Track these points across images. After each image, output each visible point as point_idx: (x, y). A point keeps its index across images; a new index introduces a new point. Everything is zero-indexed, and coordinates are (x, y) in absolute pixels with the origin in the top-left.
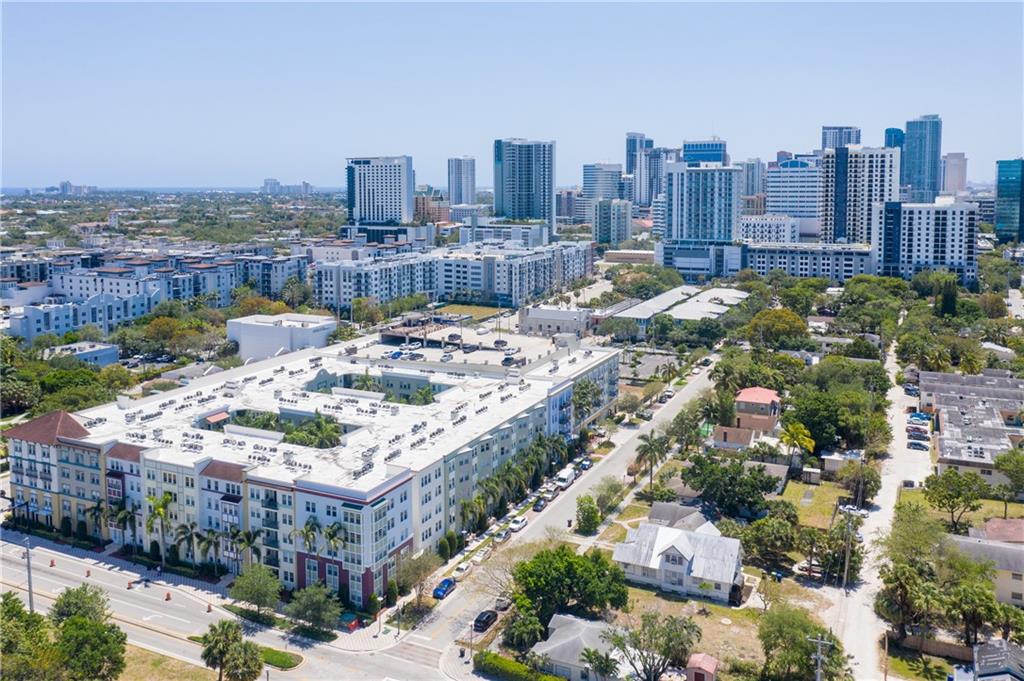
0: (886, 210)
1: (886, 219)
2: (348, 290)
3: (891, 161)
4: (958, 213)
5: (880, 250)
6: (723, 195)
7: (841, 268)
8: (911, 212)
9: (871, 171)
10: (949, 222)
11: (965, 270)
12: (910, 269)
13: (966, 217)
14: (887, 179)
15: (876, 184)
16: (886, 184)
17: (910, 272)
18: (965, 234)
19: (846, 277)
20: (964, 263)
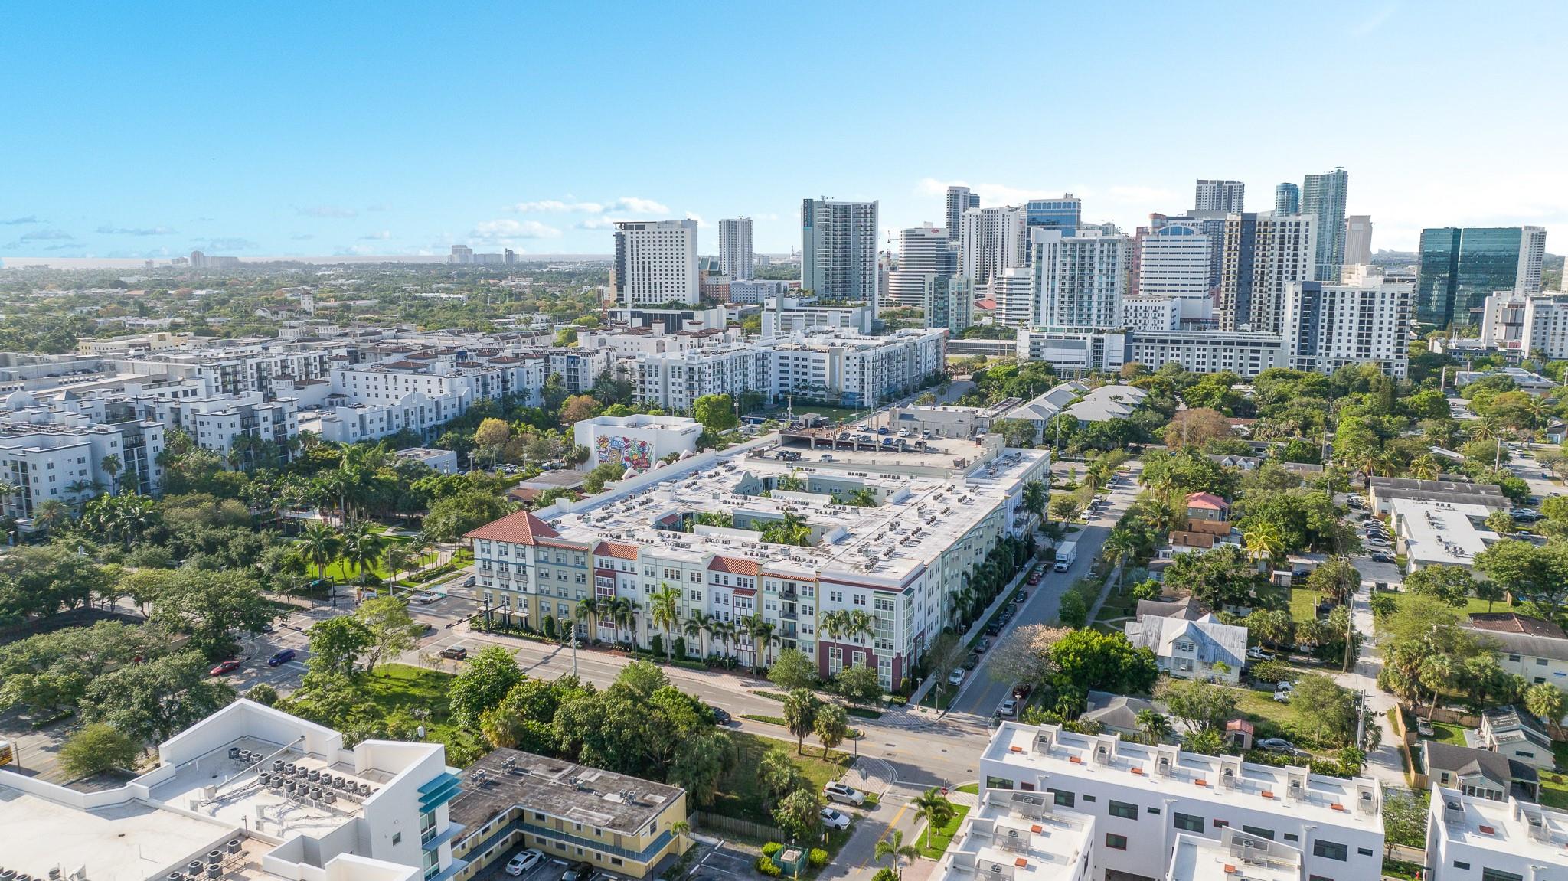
0: (1303, 292)
1: (1303, 302)
2: (677, 388)
3: (1307, 231)
4: (1388, 296)
5: (1293, 339)
6: (1105, 272)
7: (1246, 363)
8: (1333, 294)
9: (1282, 243)
10: (1377, 307)
11: (1393, 365)
12: (1329, 363)
13: (1397, 301)
14: (1301, 252)
15: (1288, 257)
16: (1300, 259)
17: (1329, 366)
18: (1395, 322)
19: (1251, 372)
20: (1392, 357)
